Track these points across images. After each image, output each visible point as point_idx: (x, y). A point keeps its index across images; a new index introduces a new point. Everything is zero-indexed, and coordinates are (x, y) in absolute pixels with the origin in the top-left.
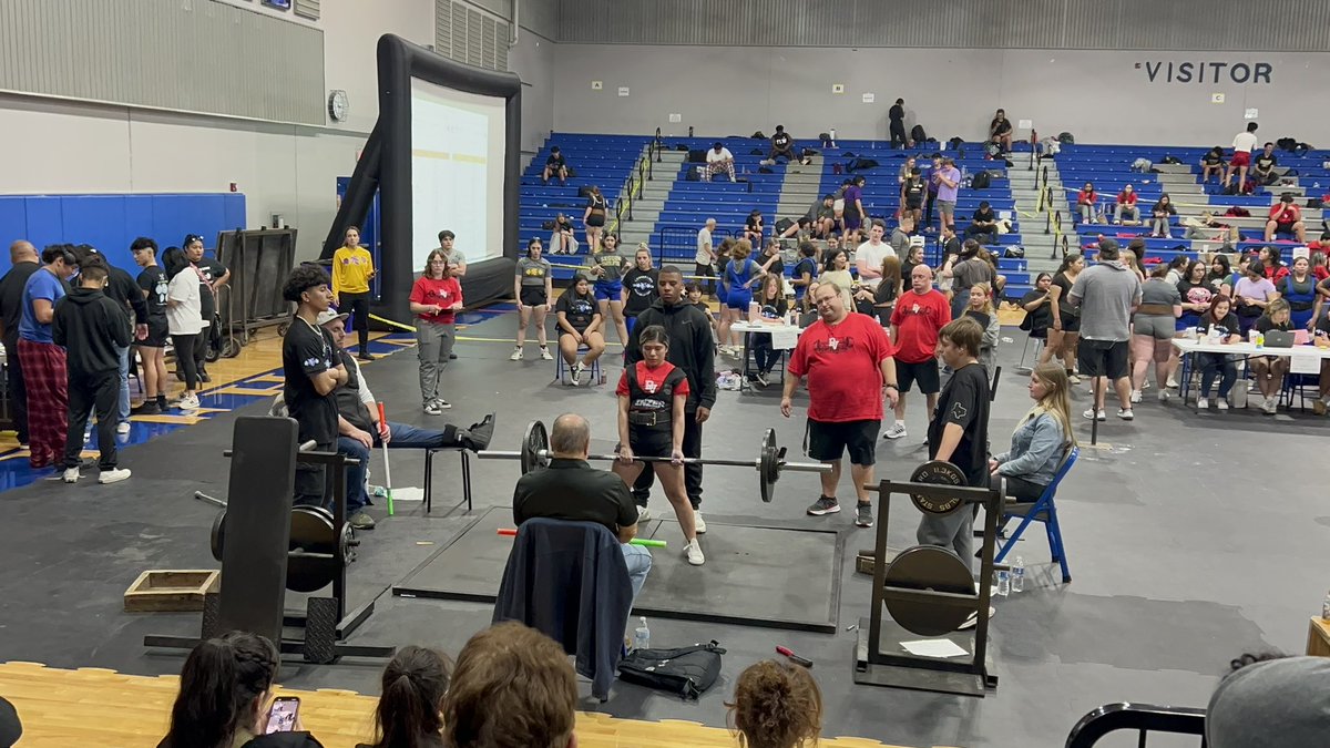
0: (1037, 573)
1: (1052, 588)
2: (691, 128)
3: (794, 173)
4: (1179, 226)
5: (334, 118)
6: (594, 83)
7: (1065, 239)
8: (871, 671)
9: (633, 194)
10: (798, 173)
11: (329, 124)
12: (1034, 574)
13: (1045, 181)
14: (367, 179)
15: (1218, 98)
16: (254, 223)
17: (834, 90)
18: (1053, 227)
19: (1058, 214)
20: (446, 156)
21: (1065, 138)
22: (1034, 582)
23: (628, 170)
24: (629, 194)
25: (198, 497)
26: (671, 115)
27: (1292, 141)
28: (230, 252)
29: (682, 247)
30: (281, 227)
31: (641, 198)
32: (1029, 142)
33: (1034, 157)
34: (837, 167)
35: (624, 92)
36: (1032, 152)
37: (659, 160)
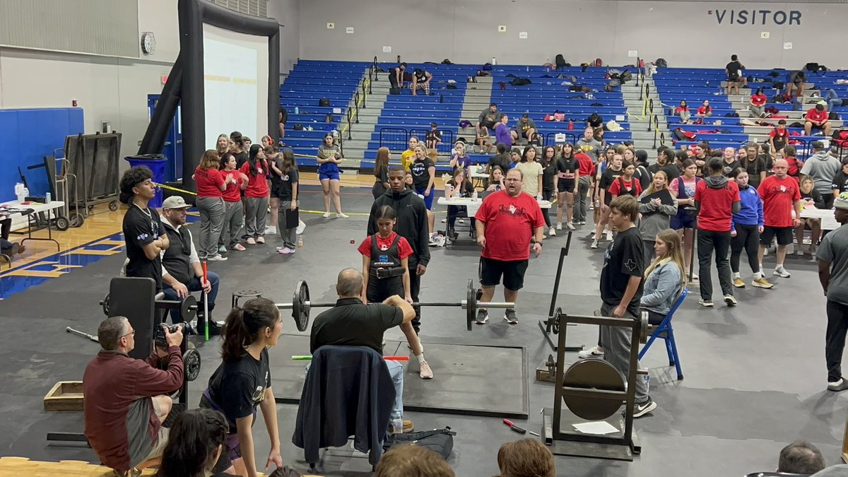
0: (661, 374)
1: (671, 384)
2: (399, 57)
3: (472, 88)
4: (741, 125)
5: (145, 52)
6: (328, 24)
7: (662, 135)
8: (555, 445)
9: (359, 104)
10: (475, 88)
11: (142, 57)
12: (658, 374)
13: (647, 95)
14: (172, 97)
15: (765, 35)
16: (90, 130)
17: (500, 30)
18: (653, 126)
19: (656, 117)
20: (228, 80)
21: (660, 63)
22: (659, 380)
23: (354, 87)
24: (356, 104)
25: (68, 331)
26: (384, 47)
27: (816, 65)
28: (75, 151)
29: (395, 142)
30: (109, 131)
31: (364, 107)
32: (636, 66)
33: (639, 77)
34: (502, 85)
35: (350, 30)
36: (638, 73)
37: (376, 80)
